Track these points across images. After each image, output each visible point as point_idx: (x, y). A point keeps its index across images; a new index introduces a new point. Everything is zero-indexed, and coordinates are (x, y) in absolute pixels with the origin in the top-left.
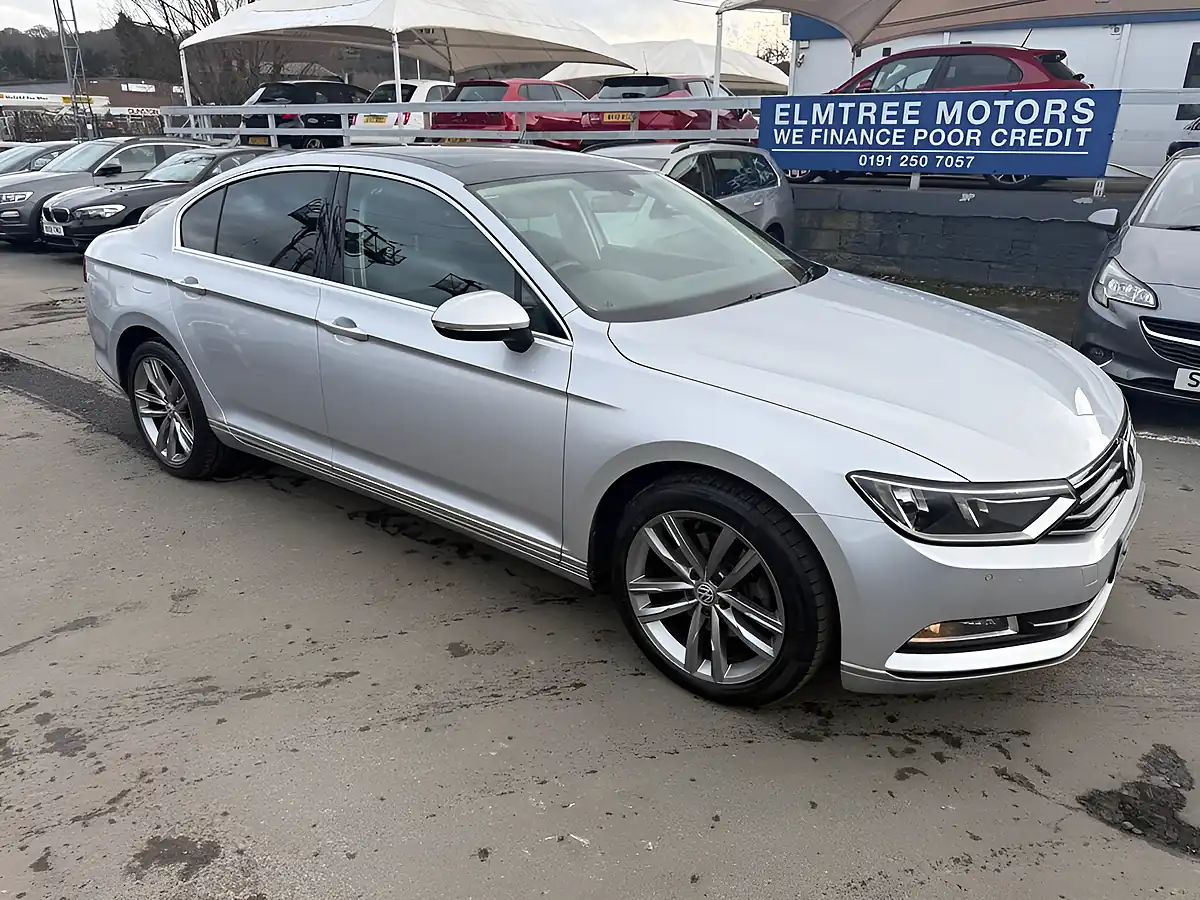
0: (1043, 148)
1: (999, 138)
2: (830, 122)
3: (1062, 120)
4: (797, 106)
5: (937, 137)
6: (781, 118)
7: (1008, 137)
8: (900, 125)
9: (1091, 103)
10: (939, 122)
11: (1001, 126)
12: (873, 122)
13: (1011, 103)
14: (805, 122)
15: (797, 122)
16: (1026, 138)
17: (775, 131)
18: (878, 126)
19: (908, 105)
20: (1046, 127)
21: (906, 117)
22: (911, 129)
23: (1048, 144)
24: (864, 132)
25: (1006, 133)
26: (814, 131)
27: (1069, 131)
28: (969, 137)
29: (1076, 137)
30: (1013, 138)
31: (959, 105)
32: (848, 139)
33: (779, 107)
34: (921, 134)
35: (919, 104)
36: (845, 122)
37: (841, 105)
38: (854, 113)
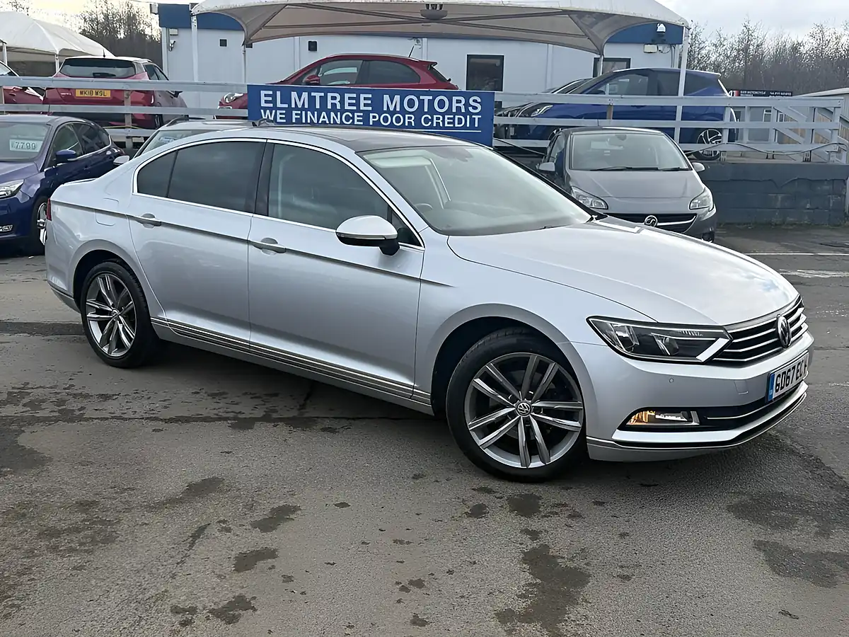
0: (454, 128)
1: (426, 120)
2: (306, 106)
3: (463, 111)
4: (278, 93)
5: (386, 119)
6: (266, 102)
7: (432, 120)
8: (358, 110)
9: (479, 100)
10: (385, 109)
11: (426, 113)
12: (338, 107)
13: (431, 98)
14: (286, 106)
15: (279, 105)
16: (443, 121)
17: (262, 111)
18: (343, 111)
19: (362, 96)
20: (455, 114)
21: (362, 105)
22: (366, 113)
23: (457, 125)
24: (332, 114)
25: (430, 118)
26: (294, 112)
27: (468, 116)
28: (407, 120)
29: (472, 121)
30: (435, 121)
31: (397, 98)
32: (321, 120)
33: (263, 93)
34: (374, 117)
35: (370, 96)
36: (318, 107)
37: (313, 94)
38: (323, 100)
